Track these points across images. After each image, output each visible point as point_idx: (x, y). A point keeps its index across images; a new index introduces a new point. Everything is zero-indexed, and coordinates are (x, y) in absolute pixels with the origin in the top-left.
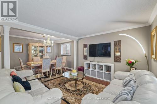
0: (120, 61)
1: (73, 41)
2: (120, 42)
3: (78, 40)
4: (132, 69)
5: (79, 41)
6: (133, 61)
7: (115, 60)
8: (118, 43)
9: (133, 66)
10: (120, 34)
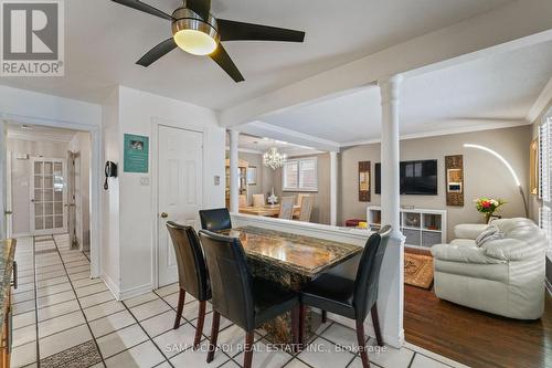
0: (461, 204)
1: (327, 154)
2: (459, 158)
3: (342, 149)
4: (491, 218)
5: (345, 154)
6: (492, 201)
7: (448, 200)
8: (455, 162)
9: (494, 214)
10: (466, 145)
